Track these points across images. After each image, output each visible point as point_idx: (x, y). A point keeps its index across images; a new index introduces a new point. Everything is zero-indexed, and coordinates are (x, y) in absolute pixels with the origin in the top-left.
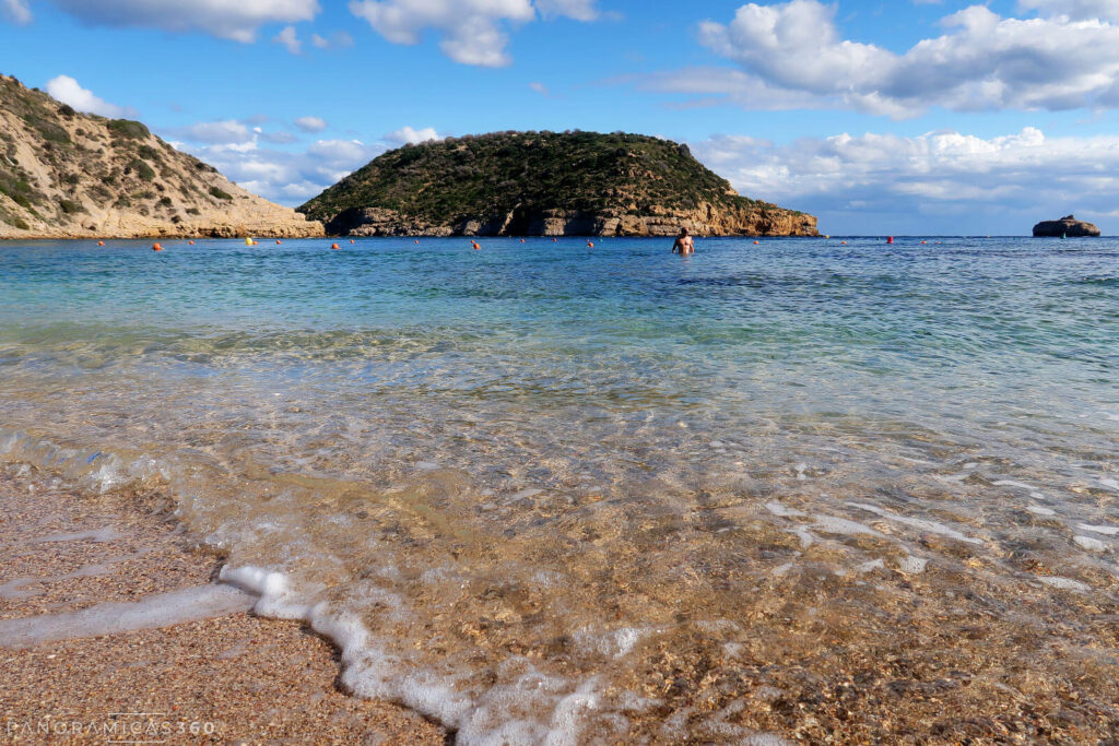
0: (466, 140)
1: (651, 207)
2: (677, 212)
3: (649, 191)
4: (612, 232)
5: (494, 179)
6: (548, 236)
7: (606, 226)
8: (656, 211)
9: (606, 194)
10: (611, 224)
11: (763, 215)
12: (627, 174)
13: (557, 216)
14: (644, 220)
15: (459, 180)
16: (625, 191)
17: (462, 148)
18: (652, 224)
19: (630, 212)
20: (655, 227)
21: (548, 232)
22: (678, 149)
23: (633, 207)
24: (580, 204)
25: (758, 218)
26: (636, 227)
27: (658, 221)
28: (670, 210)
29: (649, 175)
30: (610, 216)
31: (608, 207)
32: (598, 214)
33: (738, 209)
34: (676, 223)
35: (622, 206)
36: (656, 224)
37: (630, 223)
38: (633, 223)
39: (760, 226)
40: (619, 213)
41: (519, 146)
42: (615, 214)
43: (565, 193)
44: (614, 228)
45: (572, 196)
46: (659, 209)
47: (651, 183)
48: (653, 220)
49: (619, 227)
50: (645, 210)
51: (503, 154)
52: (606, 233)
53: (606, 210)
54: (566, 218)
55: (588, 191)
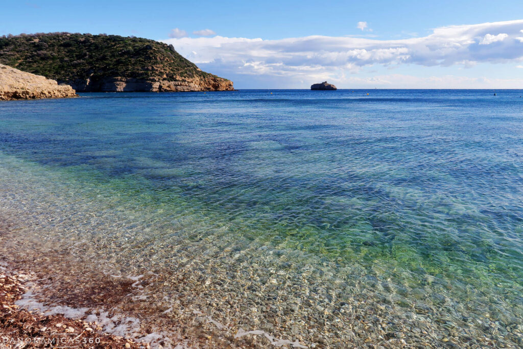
0: (38, 36)
1: (174, 77)
2: (187, 79)
3: (171, 68)
4: (157, 90)
5: (66, 59)
6: (119, 92)
7: (154, 86)
8: (177, 79)
9: (148, 69)
10: (156, 85)
11: (215, 80)
12: (156, 59)
13: (121, 81)
14: (172, 83)
15: (43, 59)
16: (158, 68)
17: (37, 40)
18: (176, 85)
19: (164, 79)
20: (179, 87)
21: (118, 90)
22: (168, 47)
23: (165, 76)
24: (133, 75)
25: (212, 82)
26: (169, 87)
27: (179, 84)
28: (183, 78)
29: (167, 60)
30: (154, 81)
31: (151, 76)
32: (147, 80)
33: (204, 77)
34: (187, 84)
35: (159, 75)
36: (178, 85)
37: (166, 84)
38: (167, 85)
39: (214, 86)
40: (159, 79)
41: (76, 41)
42: (157, 80)
43: (121, 68)
44: (158, 87)
45: (127, 70)
46: (178, 78)
47: (170, 64)
48: (177, 83)
49: (160, 87)
50: (171, 78)
51: (66, 45)
52: (154, 90)
53: (151, 78)
54: (126, 82)
55: (136, 67)
